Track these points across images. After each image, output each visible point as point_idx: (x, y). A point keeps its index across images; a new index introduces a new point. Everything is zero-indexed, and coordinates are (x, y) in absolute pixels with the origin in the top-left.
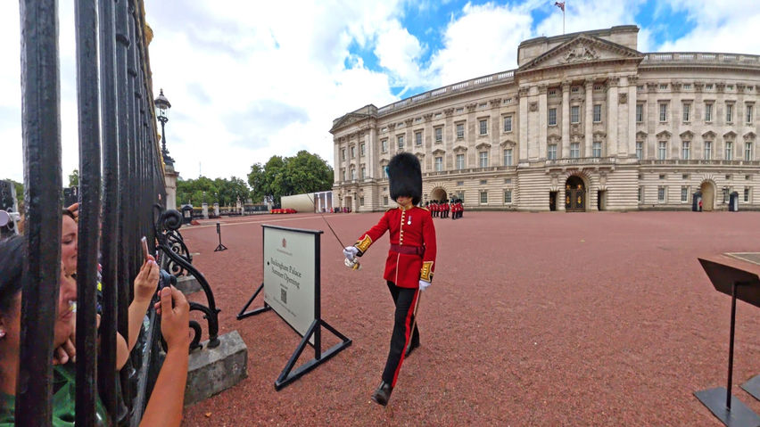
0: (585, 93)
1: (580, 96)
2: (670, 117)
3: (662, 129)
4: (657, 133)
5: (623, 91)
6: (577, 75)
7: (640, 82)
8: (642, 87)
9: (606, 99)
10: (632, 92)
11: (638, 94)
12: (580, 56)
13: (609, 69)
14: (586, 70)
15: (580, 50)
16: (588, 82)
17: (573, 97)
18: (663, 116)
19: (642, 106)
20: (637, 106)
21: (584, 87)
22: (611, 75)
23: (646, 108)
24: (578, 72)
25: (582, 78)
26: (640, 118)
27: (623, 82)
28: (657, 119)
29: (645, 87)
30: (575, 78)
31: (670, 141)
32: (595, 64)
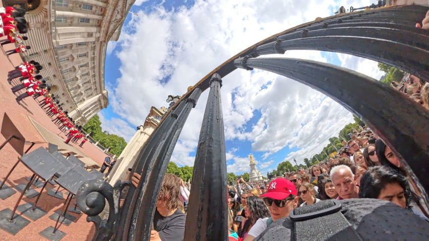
0: (98, 15)
1: (97, 12)
2: (81, 59)
3: (75, 57)
4: (73, 54)
5: (94, 35)
6: (109, 13)
7: (96, 43)
8: (94, 44)
9: (92, 26)
10: (92, 39)
11: (91, 42)
12: (116, 16)
13: (106, 28)
14: (109, 18)
15: (119, 17)
16: (103, 17)
17: (98, 8)
18: (81, 56)
19: (86, 44)
20: (86, 42)
21: (101, 15)
22: (103, 29)
23: (84, 47)
24: (110, 14)
25: (106, 15)
26: (80, 44)
27: (98, 35)
28: (80, 53)
29: (94, 45)
30: (108, 11)
31: (70, 62)
32: (110, 22)
